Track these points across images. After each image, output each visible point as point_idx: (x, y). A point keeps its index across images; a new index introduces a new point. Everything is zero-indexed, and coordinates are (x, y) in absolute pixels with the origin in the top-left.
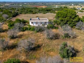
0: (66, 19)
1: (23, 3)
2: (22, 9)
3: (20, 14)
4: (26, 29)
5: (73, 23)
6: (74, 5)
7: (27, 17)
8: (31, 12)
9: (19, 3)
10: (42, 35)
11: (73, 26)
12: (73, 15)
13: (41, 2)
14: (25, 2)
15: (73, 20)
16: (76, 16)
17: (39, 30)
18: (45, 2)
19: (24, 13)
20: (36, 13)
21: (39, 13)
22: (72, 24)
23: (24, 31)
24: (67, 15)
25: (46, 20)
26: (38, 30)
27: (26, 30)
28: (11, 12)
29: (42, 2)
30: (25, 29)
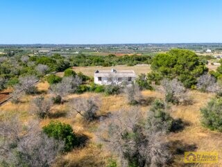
0: (175, 68)
1: (82, 47)
2: (80, 58)
3: (75, 65)
4: (87, 89)
5: (191, 77)
6: (213, 51)
7: (91, 71)
8: (100, 63)
9: (72, 48)
10: (118, 98)
11: (192, 84)
12: (190, 61)
13: (126, 45)
14: (88, 46)
15: (191, 73)
16: (197, 64)
17: (114, 90)
18: (137, 45)
19: (83, 64)
20: (111, 64)
21: (119, 64)
22: (187, 80)
23: (81, 92)
24: (176, 60)
25: (132, 73)
26: (111, 90)
27: (85, 91)
28: (55, 62)
29: (130, 45)
30: (83, 89)
